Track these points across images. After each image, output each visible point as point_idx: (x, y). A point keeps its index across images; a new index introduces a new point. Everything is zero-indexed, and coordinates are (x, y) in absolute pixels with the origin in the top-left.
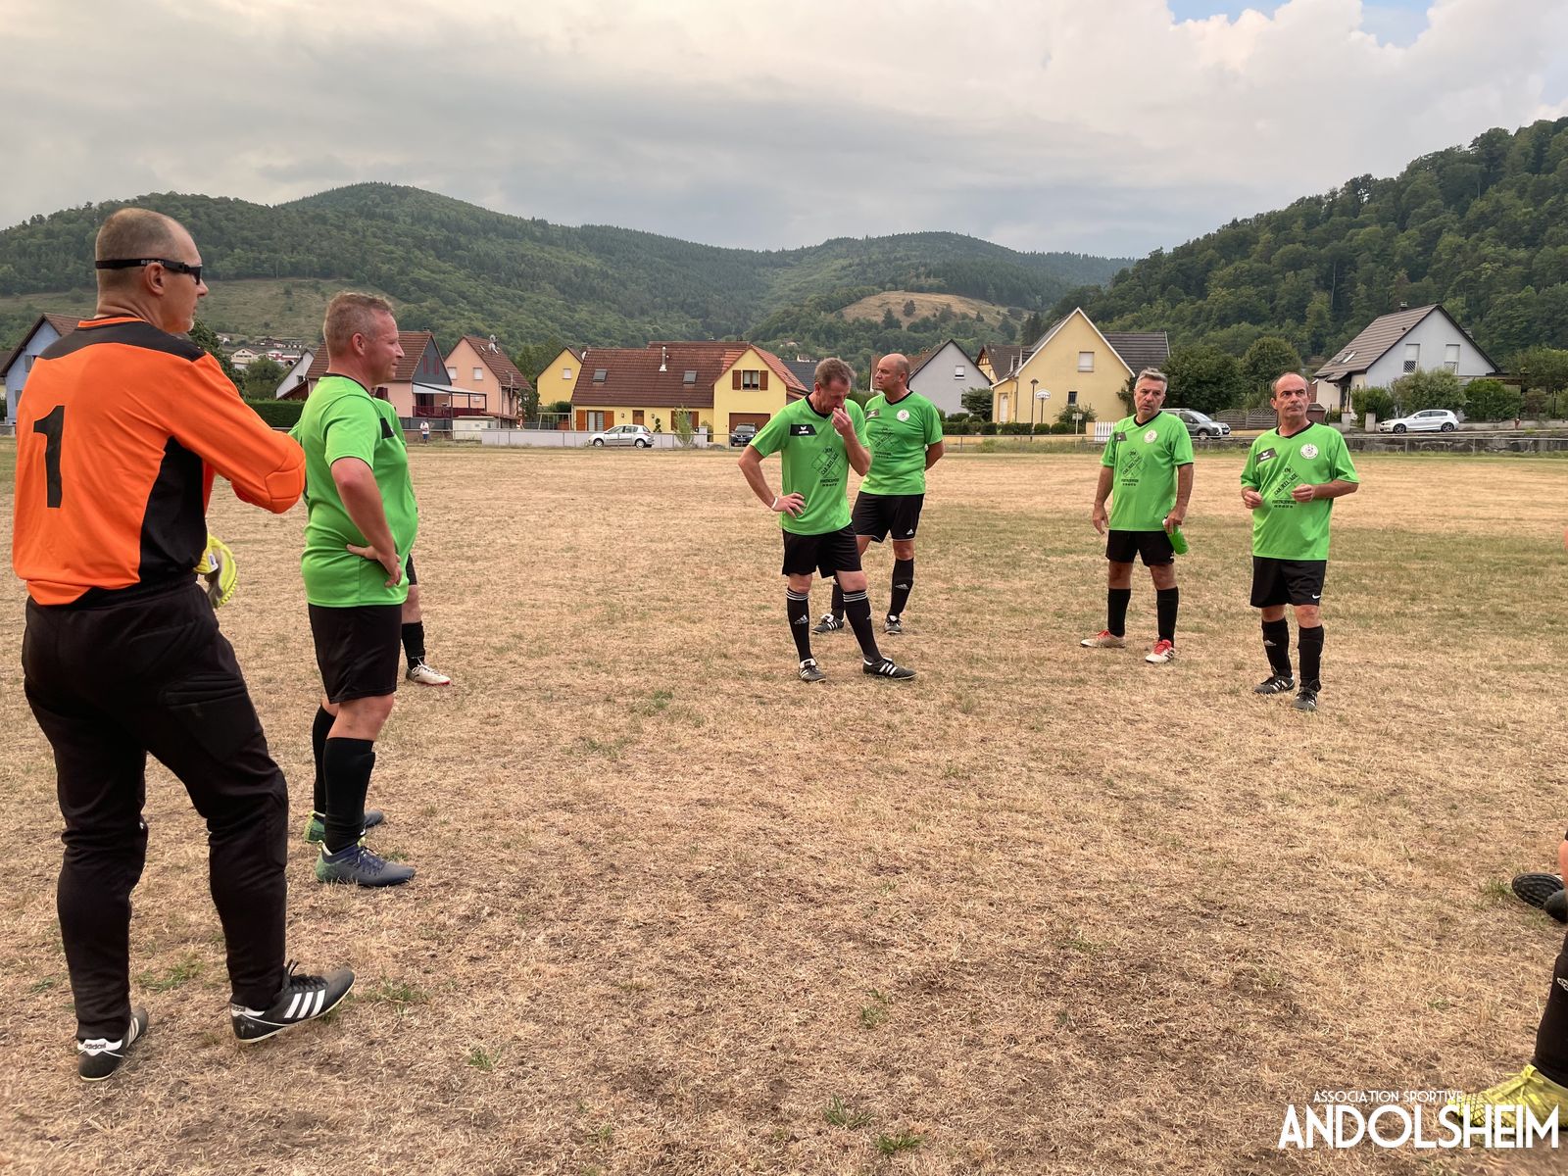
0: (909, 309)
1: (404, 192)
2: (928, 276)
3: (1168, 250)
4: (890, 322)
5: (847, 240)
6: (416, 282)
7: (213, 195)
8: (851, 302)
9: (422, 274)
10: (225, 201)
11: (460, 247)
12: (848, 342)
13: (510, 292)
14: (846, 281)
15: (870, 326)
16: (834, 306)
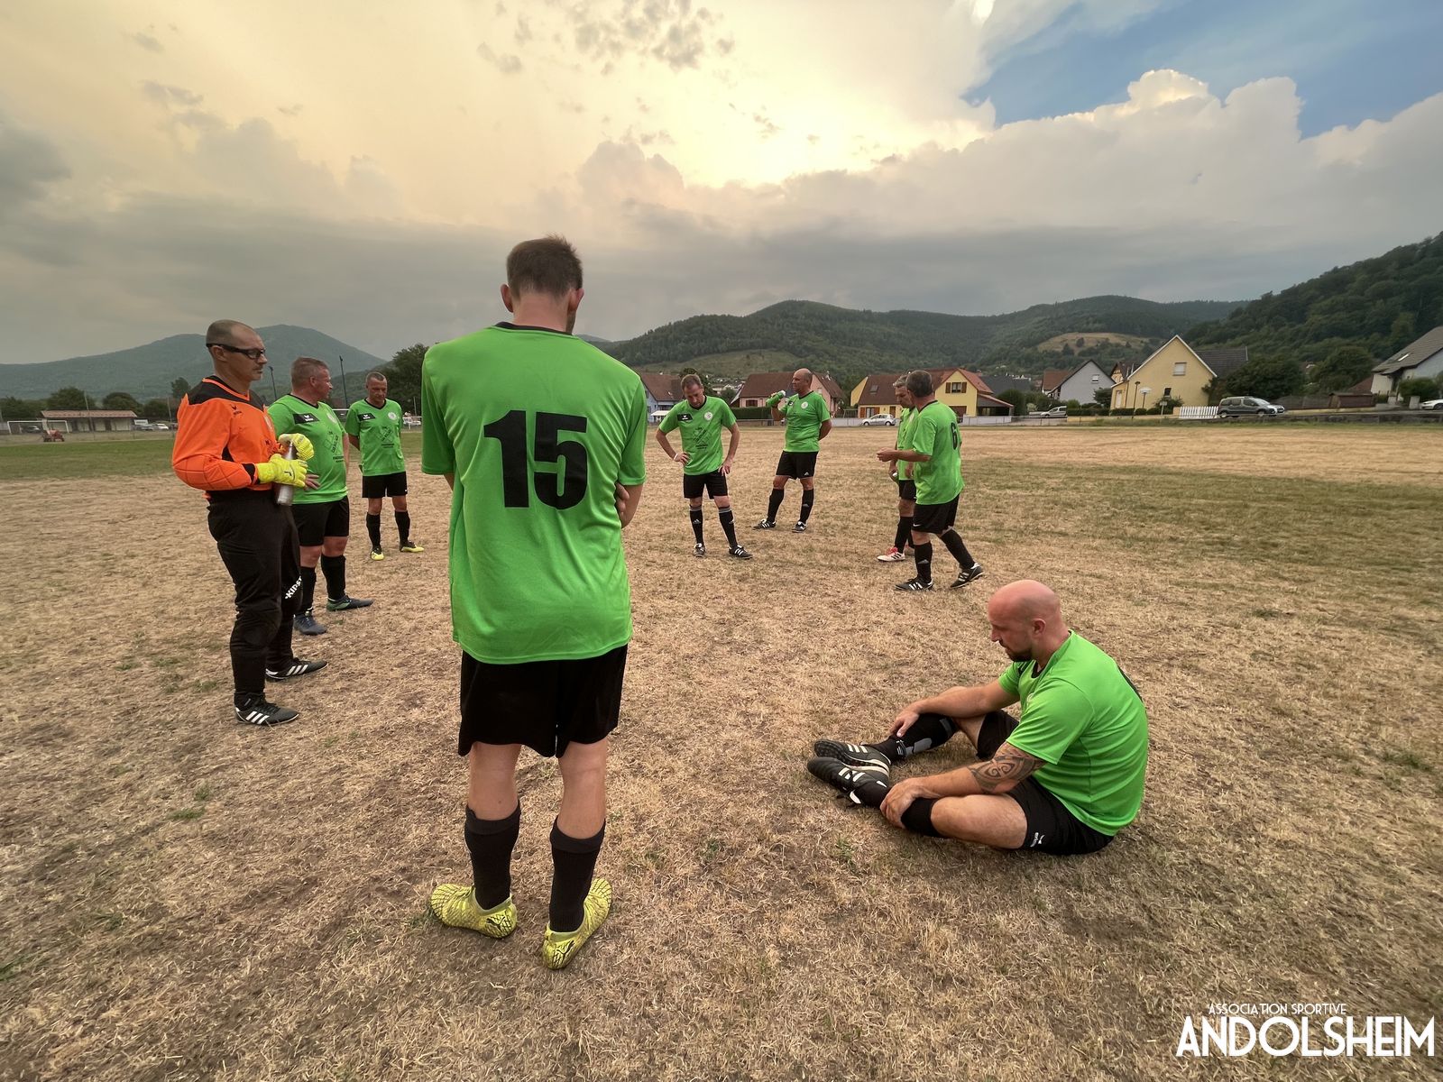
0: (1080, 343)
1: (802, 304)
2: (1094, 322)
3: (1276, 292)
4: (1067, 351)
5: (1043, 306)
6: (805, 347)
7: (719, 314)
8: (1043, 341)
9: (808, 343)
10: (723, 316)
11: (827, 328)
12: (1040, 364)
13: (850, 349)
14: (1041, 329)
15: (1053, 354)
16: (1033, 344)
